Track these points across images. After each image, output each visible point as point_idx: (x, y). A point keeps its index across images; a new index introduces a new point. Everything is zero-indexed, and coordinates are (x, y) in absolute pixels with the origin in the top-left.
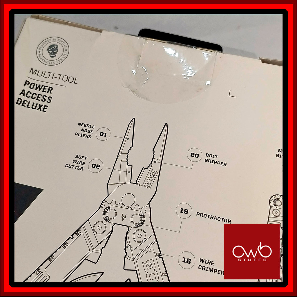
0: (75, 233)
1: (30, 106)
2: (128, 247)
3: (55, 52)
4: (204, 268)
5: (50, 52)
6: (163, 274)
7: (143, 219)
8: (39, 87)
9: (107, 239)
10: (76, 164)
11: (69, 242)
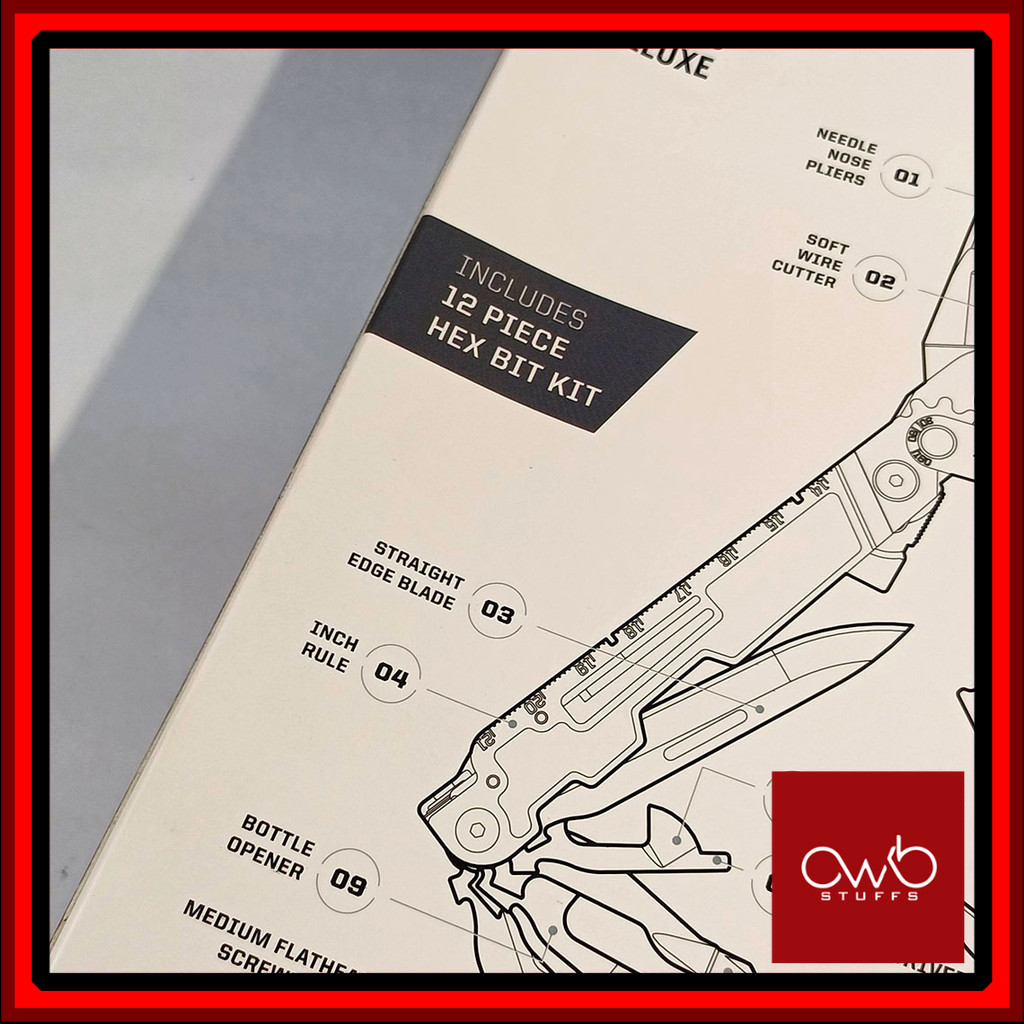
0: (807, 486)
9: (924, 521)
10: (809, 265)
11: (789, 513)
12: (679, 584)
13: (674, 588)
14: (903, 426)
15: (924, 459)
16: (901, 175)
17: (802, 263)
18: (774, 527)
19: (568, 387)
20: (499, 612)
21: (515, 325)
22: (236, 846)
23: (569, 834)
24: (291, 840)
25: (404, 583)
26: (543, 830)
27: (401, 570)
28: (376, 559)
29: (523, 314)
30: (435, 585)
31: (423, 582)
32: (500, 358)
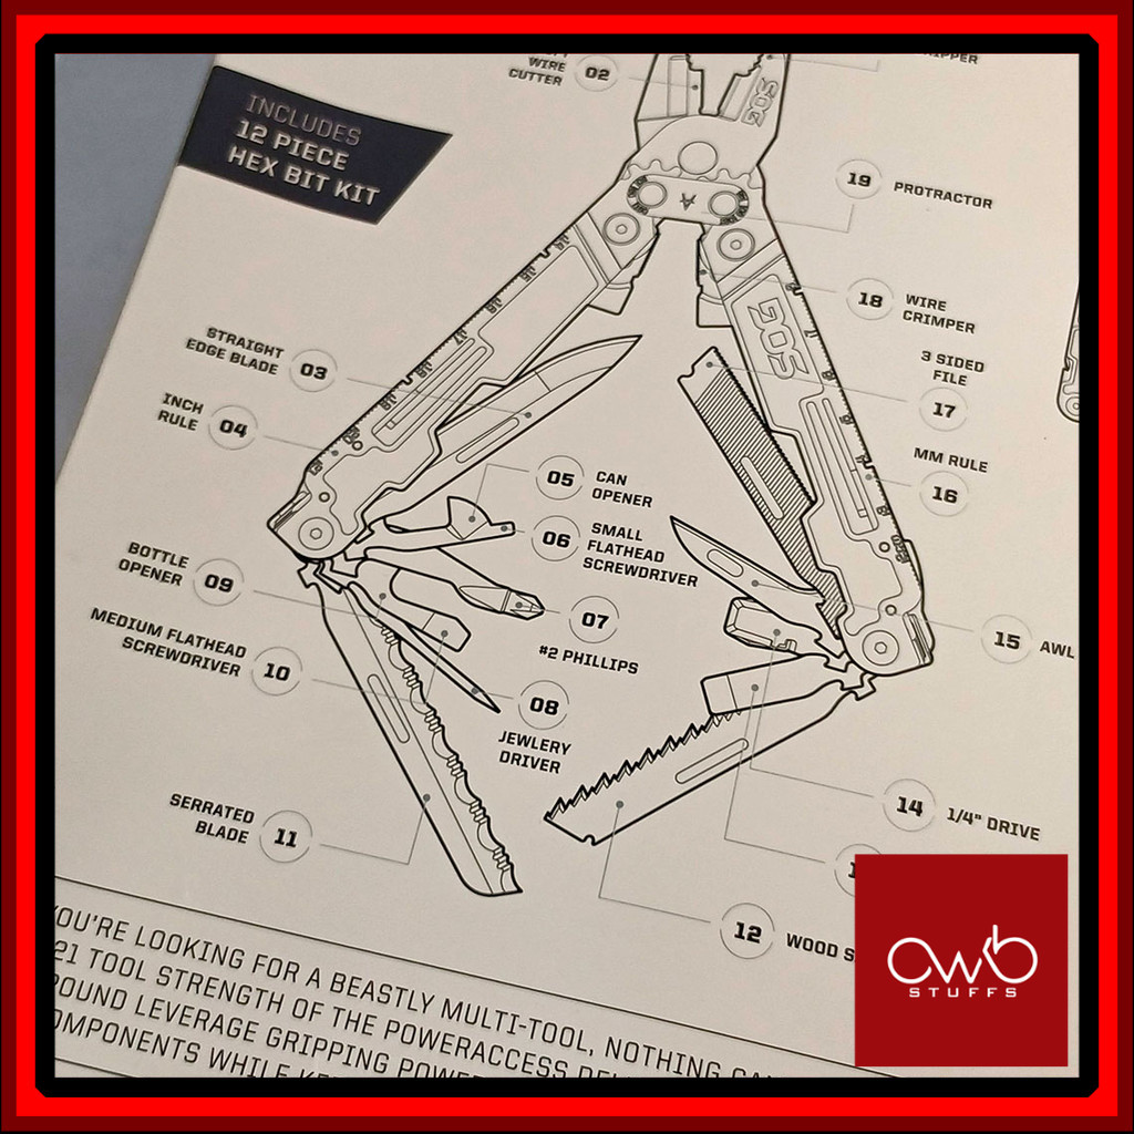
0: (552, 243)
2: (704, 272)
4: (918, 317)
6: (807, 332)
7: (744, 203)
9: (645, 256)
10: (539, 70)
11: (539, 264)
12: (456, 332)
13: (453, 335)
14: (624, 186)
15: (641, 208)
17: (534, 69)
18: (528, 278)
19: (351, 191)
20: (315, 371)
21: (301, 147)
22: (125, 565)
23: (388, 526)
24: (169, 557)
25: (235, 357)
26: (367, 526)
27: (230, 348)
28: (209, 341)
29: (307, 136)
30: (260, 357)
31: (250, 355)
32: (292, 174)
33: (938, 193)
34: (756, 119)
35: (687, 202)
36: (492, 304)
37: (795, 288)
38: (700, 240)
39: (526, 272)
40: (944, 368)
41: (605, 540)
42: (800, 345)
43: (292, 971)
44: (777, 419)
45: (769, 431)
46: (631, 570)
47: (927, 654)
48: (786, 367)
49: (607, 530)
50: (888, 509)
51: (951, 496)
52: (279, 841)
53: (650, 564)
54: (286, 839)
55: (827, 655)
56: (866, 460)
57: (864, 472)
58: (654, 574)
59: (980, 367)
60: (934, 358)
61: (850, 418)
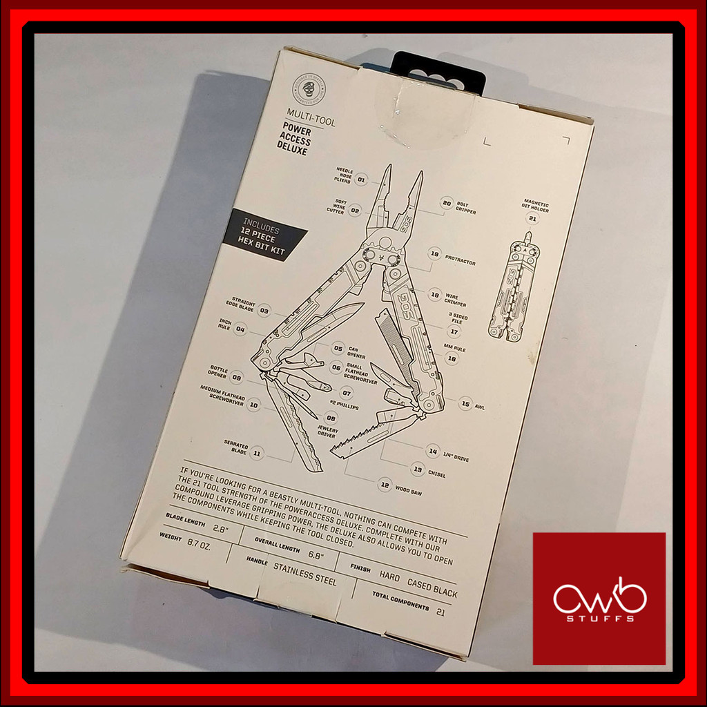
0: (338, 270)
1: (290, 149)
2: (385, 283)
3: (311, 90)
4: (449, 301)
5: (307, 90)
6: (415, 305)
7: (399, 260)
8: (297, 129)
9: (367, 276)
10: (336, 208)
11: (334, 277)
12: (308, 299)
14: (362, 251)
15: (367, 259)
16: (360, 179)
17: (335, 208)
18: (330, 282)
19: (276, 250)
20: (265, 311)
21: (261, 235)
22: (210, 372)
23: (287, 362)
24: (222, 370)
25: (240, 307)
26: (280, 361)
27: (239, 304)
28: (233, 301)
29: (263, 232)
30: (248, 306)
31: (245, 306)
32: (258, 245)
33: (459, 260)
34: (404, 230)
35: (381, 258)
36: (319, 290)
37: (412, 290)
38: (384, 272)
39: (330, 280)
40: (455, 318)
41: (351, 368)
42: (413, 309)
43: (259, 490)
44: (404, 333)
45: (401, 337)
46: (358, 378)
47: (442, 407)
48: (408, 316)
49: (352, 366)
50: (435, 363)
51: (454, 359)
52: (255, 454)
53: (364, 377)
54: (257, 454)
55: (413, 407)
56: (429, 347)
57: (429, 351)
58: (365, 380)
59: (466, 318)
60: (453, 314)
61: (426, 334)
